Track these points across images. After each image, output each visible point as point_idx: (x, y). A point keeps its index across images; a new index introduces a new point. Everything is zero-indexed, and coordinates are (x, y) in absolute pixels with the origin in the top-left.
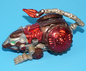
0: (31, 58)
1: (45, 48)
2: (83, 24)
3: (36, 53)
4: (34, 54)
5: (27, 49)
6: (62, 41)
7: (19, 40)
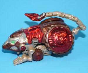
0: (31, 59)
1: (45, 50)
2: (84, 27)
3: (36, 53)
4: (34, 53)
5: (27, 49)
6: (62, 40)
7: (19, 40)
